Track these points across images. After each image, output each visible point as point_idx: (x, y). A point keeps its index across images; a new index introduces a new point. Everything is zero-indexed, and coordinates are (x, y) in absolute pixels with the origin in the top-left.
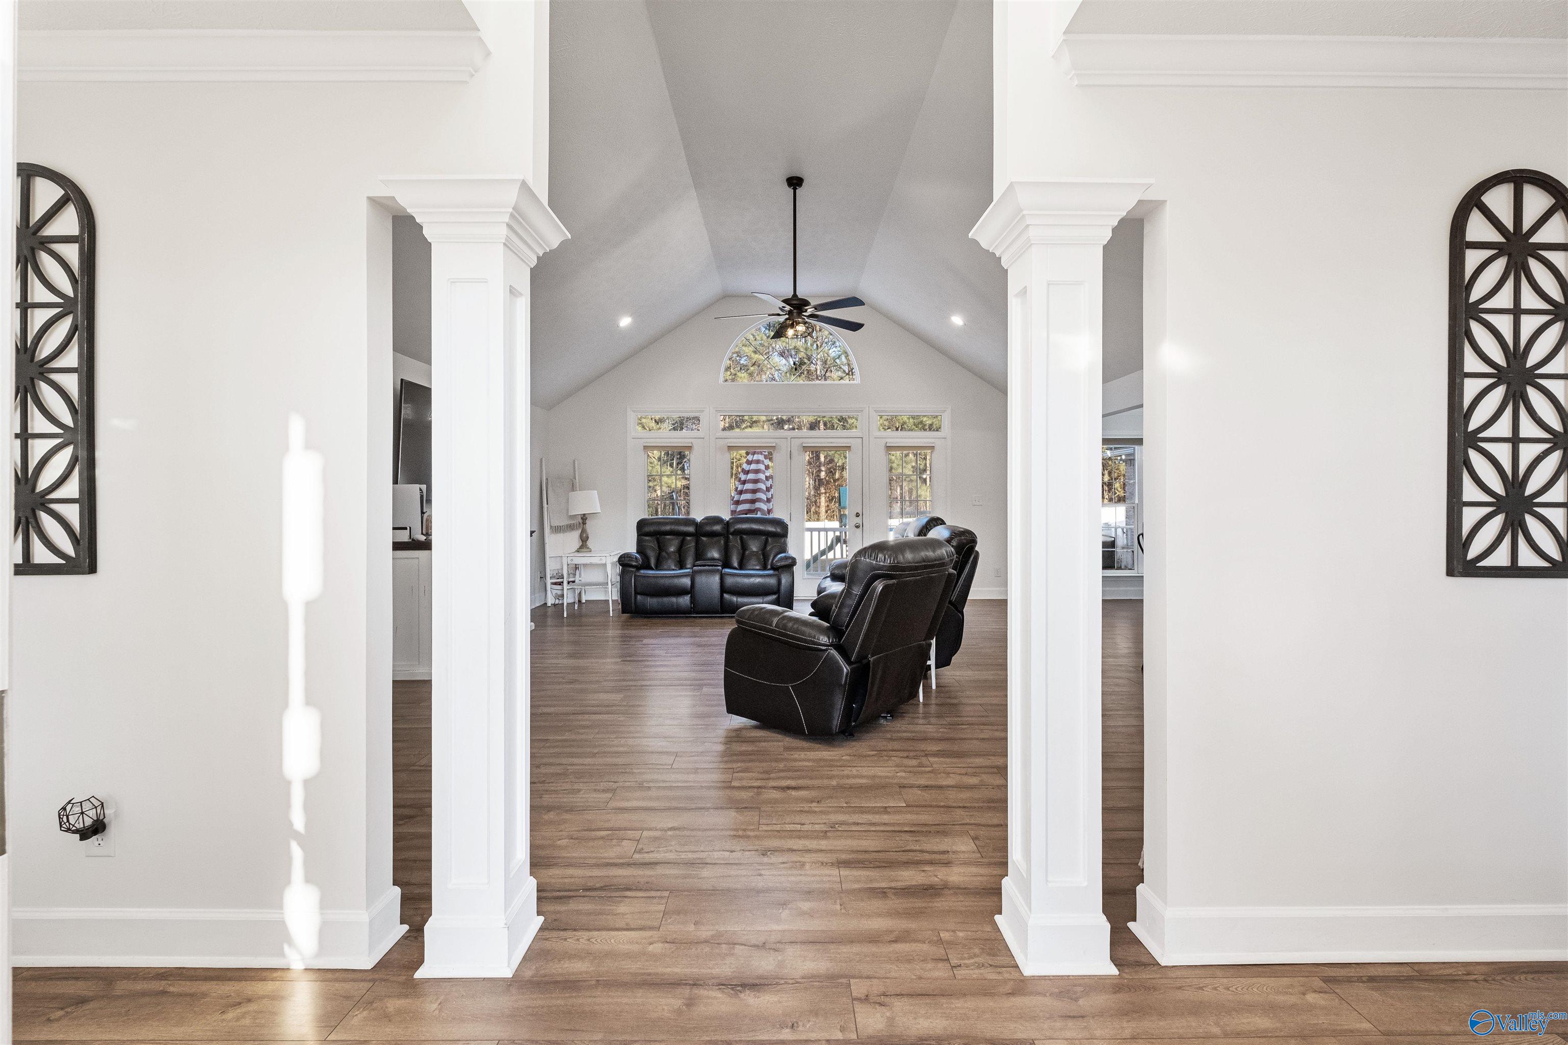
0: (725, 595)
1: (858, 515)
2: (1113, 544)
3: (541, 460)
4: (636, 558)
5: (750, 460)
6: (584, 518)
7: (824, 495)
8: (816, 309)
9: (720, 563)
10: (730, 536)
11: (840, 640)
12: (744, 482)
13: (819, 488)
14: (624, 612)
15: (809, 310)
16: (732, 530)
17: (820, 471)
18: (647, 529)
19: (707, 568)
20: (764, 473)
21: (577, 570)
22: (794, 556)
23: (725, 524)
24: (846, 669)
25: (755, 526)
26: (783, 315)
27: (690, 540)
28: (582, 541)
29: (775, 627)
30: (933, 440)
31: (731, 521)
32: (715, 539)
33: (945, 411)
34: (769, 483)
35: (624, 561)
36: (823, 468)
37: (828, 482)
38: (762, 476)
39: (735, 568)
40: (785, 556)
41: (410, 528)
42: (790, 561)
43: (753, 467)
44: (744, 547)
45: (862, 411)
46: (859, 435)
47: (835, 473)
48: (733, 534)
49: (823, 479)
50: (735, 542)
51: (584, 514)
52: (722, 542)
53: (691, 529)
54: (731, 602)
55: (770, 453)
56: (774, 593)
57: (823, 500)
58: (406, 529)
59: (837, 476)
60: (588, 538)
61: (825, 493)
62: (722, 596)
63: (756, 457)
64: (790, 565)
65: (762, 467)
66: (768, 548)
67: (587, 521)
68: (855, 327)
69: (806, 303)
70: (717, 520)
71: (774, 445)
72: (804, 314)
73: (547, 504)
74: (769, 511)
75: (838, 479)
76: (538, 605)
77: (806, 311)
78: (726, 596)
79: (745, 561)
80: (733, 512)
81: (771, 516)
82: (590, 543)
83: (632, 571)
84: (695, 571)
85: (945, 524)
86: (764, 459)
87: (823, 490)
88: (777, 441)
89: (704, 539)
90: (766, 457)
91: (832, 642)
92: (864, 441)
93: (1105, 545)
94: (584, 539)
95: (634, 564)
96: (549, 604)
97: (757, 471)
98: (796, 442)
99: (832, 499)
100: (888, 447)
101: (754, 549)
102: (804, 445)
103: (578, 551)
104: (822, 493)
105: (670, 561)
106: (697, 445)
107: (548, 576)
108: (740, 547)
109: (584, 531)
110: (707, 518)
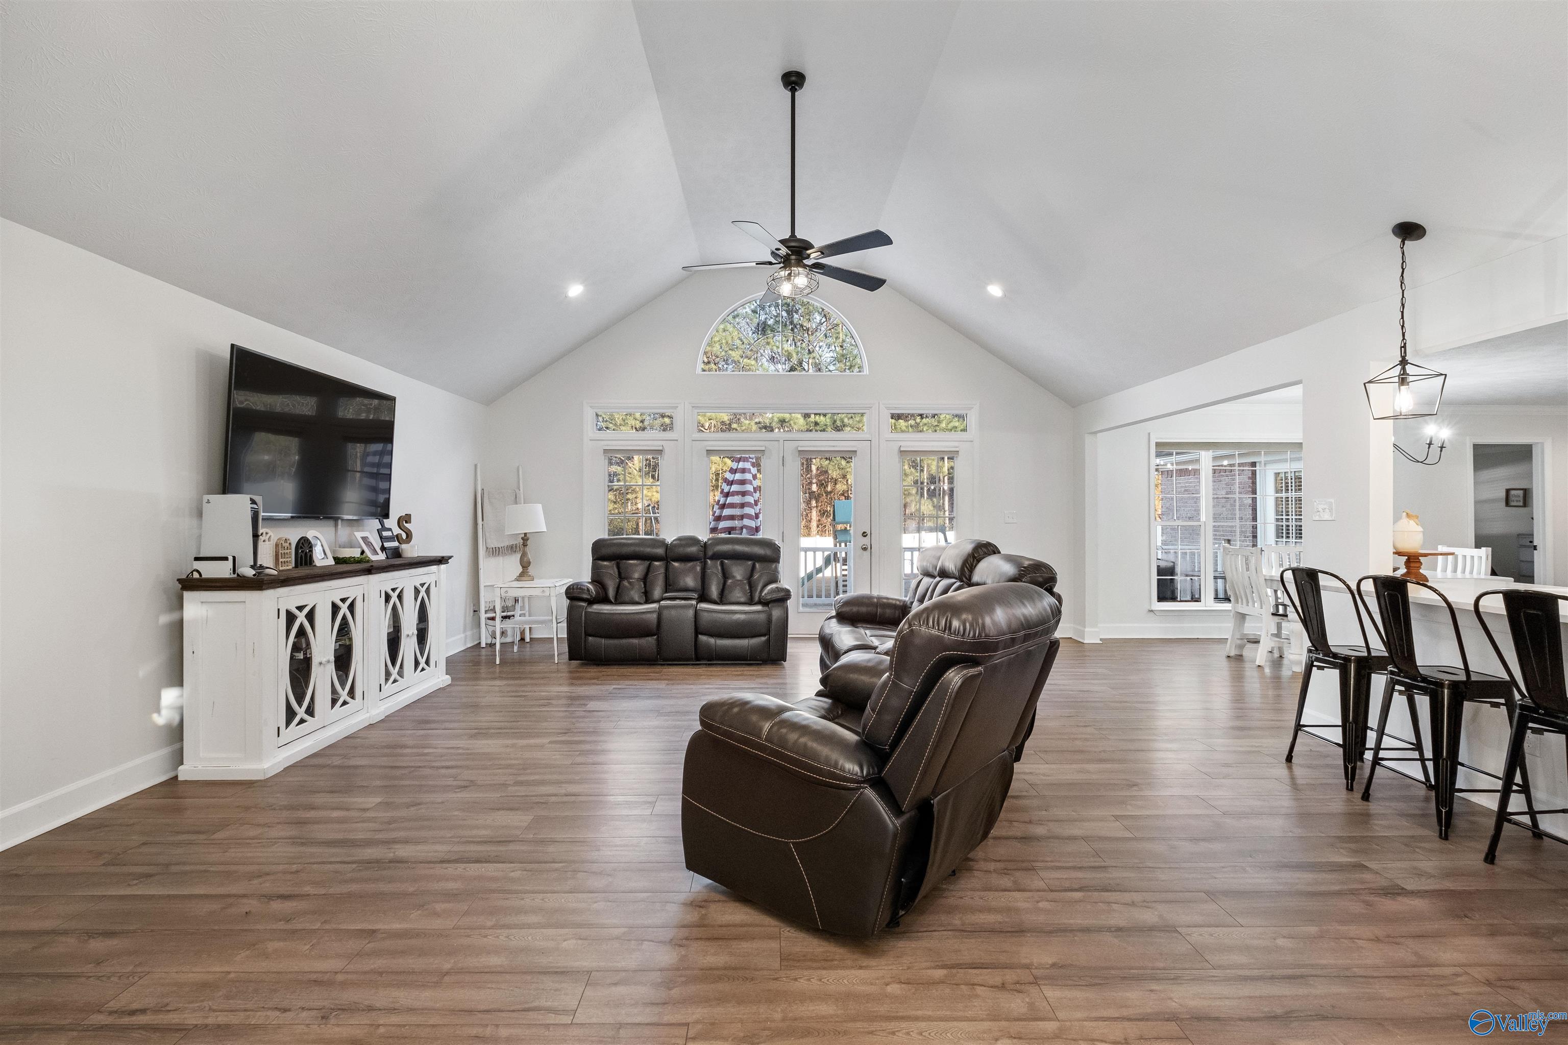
0: (700, 636)
1: (864, 534)
2: (1171, 571)
3: (476, 466)
4: (588, 590)
5: (735, 468)
6: (525, 538)
7: (815, 509)
8: (822, 253)
9: (696, 595)
10: (708, 560)
11: (880, 771)
12: (727, 495)
13: (810, 501)
14: (571, 658)
15: (812, 256)
16: (710, 553)
17: (811, 483)
18: (605, 551)
19: (677, 602)
20: (751, 483)
21: (517, 603)
22: (788, 587)
23: (702, 546)
24: (891, 822)
25: (739, 548)
26: (777, 263)
27: (660, 566)
28: (523, 567)
29: (766, 740)
30: (956, 444)
31: (710, 542)
32: (690, 564)
33: (972, 408)
34: (757, 495)
35: (573, 594)
36: (814, 481)
37: (820, 495)
38: (749, 488)
39: (715, 603)
40: (777, 588)
41: (234, 558)
42: (782, 594)
43: (738, 476)
44: (725, 575)
45: (871, 408)
46: (868, 437)
47: (827, 486)
48: (712, 558)
49: (814, 492)
50: (714, 567)
51: (525, 534)
52: (698, 569)
53: (660, 551)
54: (708, 646)
55: (758, 459)
56: (764, 635)
57: (814, 514)
58: (226, 559)
59: (829, 489)
60: (529, 563)
61: (817, 507)
62: (696, 637)
63: (741, 465)
64: (783, 597)
65: (748, 476)
66: (756, 576)
67: (529, 542)
68: (872, 283)
69: (808, 245)
70: (694, 541)
71: (763, 448)
72: (805, 262)
73: (483, 520)
74: (757, 529)
75: (831, 492)
76: (469, 645)
77: (808, 256)
78: (703, 638)
79: (726, 592)
80: (714, 530)
81: (760, 536)
82: (531, 570)
83: (583, 606)
84: (662, 606)
85: (999, 552)
86: (751, 468)
87: (814, 503)
88: (767, 443)
89: (676, 564)
90: (753, 465)
91: (868, 774)
92: (873, 445)
93: (1161, 571)
94: (525, 565)
95: (585, 596)
96: (483, 645)
97: (743, 482)
98: (791, 446)
99: (824, 513)
100: (901, 451)
101: (739, 577)
102: (800, 449)
103: (517, 580)
104: (814, 507)
105: (632, 593)
106: (668, 448)
107: (483, 610)
108: (720, 575)
109: (524, 555)
110: (679, 539)
